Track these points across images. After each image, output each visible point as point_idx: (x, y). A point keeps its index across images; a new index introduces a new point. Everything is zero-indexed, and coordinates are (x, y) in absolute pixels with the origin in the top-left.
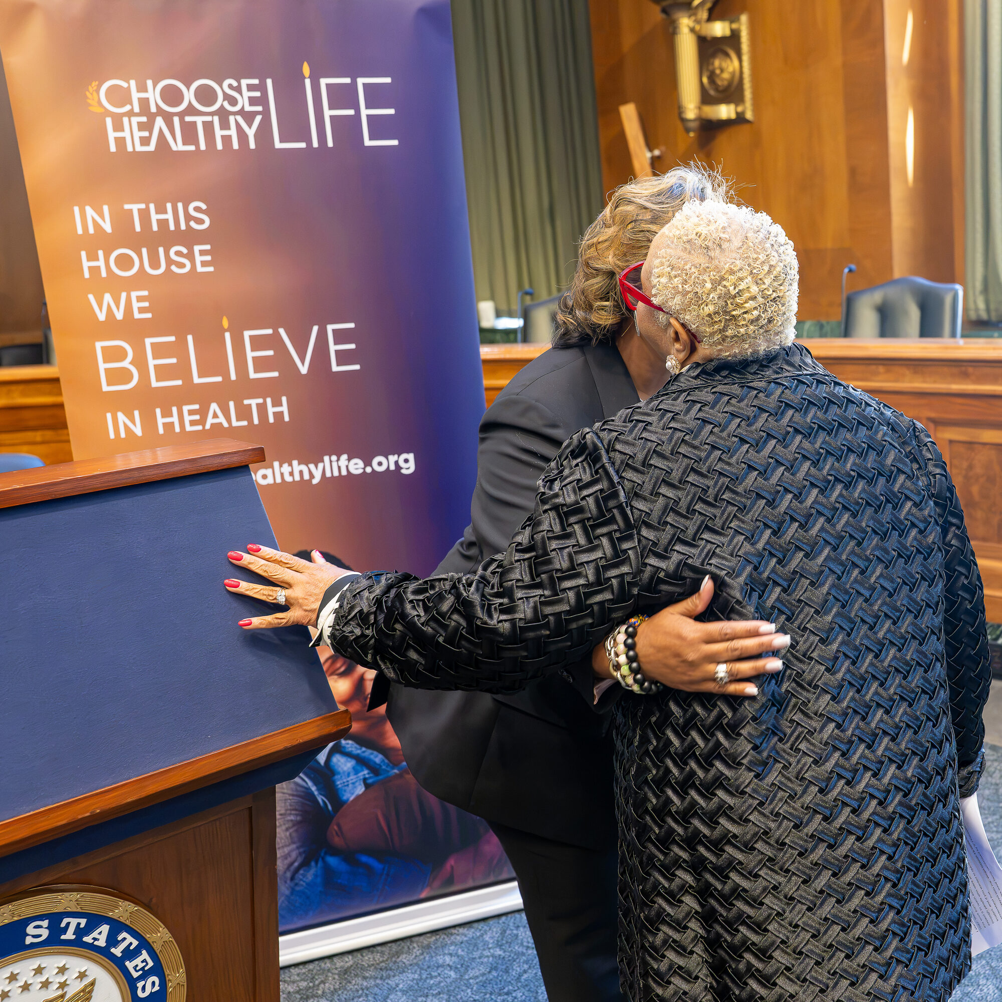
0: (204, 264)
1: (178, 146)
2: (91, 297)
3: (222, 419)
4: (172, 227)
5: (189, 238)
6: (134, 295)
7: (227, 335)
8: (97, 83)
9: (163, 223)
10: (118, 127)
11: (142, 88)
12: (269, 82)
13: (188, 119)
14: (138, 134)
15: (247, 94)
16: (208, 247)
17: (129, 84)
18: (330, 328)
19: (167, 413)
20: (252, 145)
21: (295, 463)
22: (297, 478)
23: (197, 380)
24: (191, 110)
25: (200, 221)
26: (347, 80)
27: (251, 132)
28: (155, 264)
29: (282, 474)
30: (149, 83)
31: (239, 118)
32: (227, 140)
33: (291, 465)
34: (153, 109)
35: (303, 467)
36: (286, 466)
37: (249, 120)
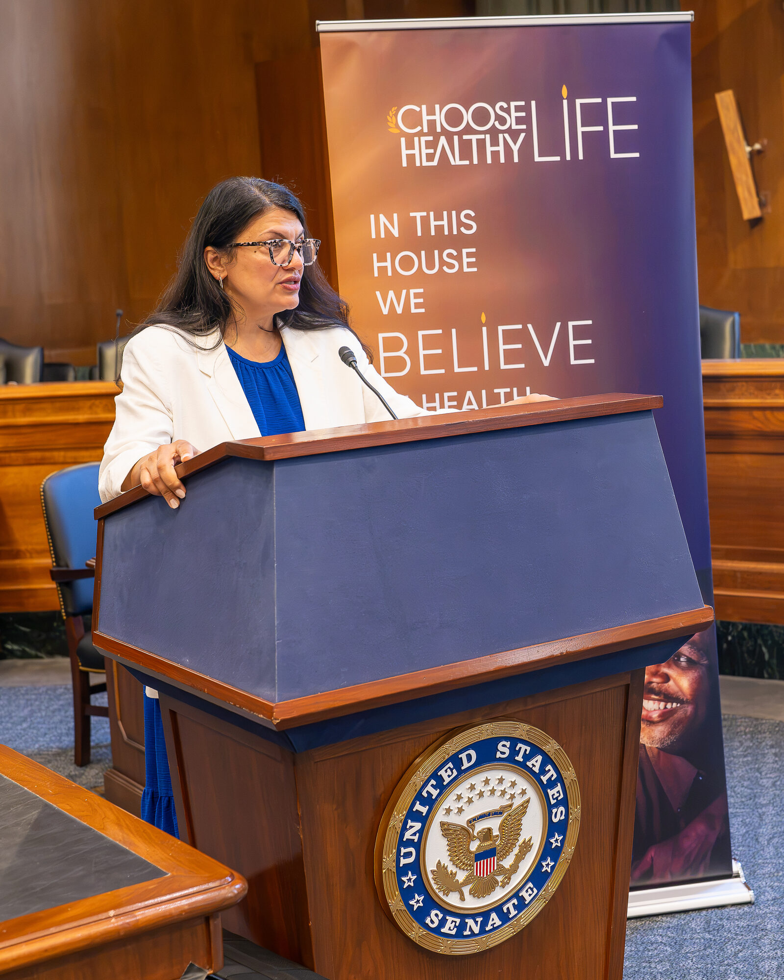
0: (470, 265)
1: (456, 161)
2: (378, 293)
3: (475, 406)
4: (446, 233)
5: (458, 242)
6: (412, 291)
7: (484, 329)
8: (396, 108)
9: (439, 228)
10: (410, 146)
11: (431, 112)
12: (533, 103)
13: (465, 137)
14: (425, 151)
15: (514, 114)
16: (474, 250)
17: (421, 108)
18: (571, 324)
19: (431, 399)
20: (516, 160)
23: (457, 370)
24: (469, 130)
25: (469, 227)
26: (599, 100)
27: (515, 148)
28: (430, 266)
30: (437, 107)
31: (507, 136)
32: (495, 154)
34: (439, 130)
37: (515, 137)
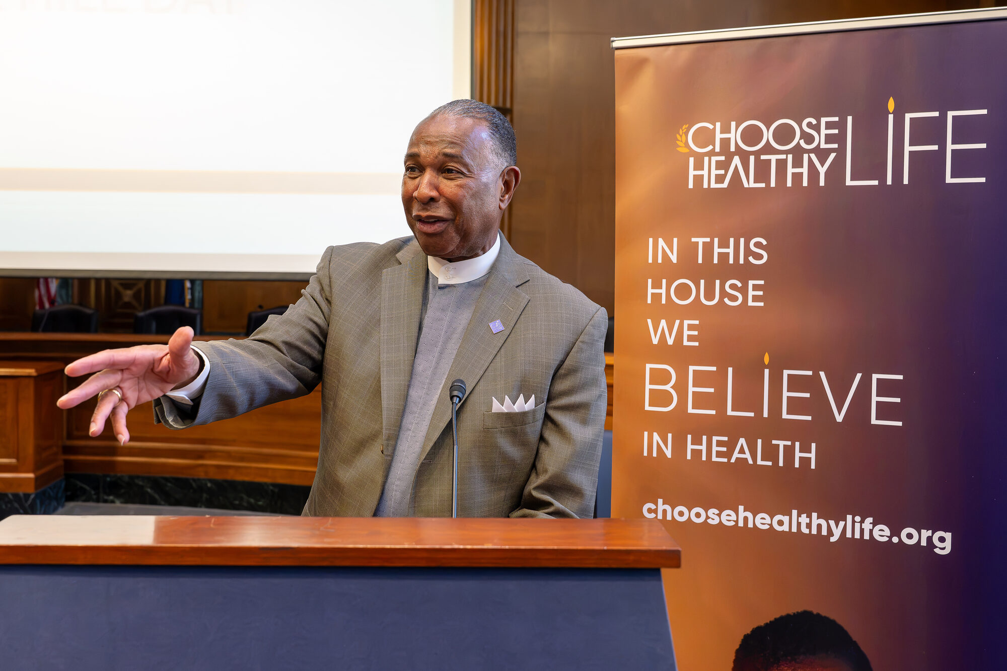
0: (755, 299)
1: (750, 183)
2: (649, 321)
3: (747, 455)
4: (731, 261)
5: (745, 272)
6: (686, 322)
7: (767, 371)
9: (724, 257)
10: (699, 166)
11: (726, 129)
12: (850, 119)
13: (763, 157)
16: (762, 282)
18: (875, 377)
19: (697, 441)
20: (822, 183)
21: (814, 515)
22: (814, 531)
23: (730, 412)
24: (768, 149)
25: (760, 257)
26: (936, 114)
27: (822, 170)
28: (710, 295)
29: (799, 524)
30: (733, 124)
31: (813, 156)
32: (797, 177)
33: (809, 516)
34: (733, 149)
35: (823, 522)
36: (804, 516)
37: (823, 158)
